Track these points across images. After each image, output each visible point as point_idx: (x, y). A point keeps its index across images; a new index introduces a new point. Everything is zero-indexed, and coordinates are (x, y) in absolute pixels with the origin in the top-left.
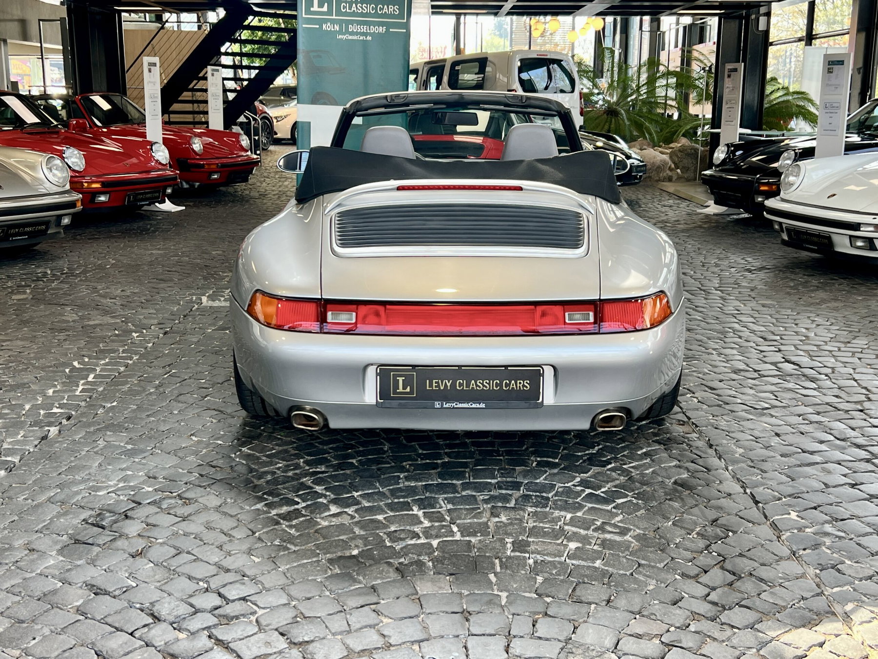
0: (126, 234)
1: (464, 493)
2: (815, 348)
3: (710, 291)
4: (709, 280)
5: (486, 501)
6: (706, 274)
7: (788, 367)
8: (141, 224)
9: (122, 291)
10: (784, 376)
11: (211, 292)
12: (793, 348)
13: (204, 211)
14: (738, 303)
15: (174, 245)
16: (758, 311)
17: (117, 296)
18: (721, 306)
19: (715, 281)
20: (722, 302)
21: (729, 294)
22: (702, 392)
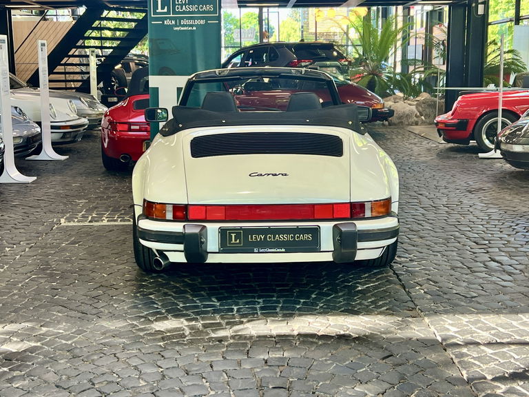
2: (514, 250)
3: (440, 208)
4: (439, 199)
6: (438, 194)
7: (493, 264)
10: (490, 272)
11: (68, 215)
12: (497, 250)
14: (459, 216)
15: (45, 180)
16: (473, 222)
19: (444, 200)
20: (447, 215)
21: (453, 210)
22: (427, 285)
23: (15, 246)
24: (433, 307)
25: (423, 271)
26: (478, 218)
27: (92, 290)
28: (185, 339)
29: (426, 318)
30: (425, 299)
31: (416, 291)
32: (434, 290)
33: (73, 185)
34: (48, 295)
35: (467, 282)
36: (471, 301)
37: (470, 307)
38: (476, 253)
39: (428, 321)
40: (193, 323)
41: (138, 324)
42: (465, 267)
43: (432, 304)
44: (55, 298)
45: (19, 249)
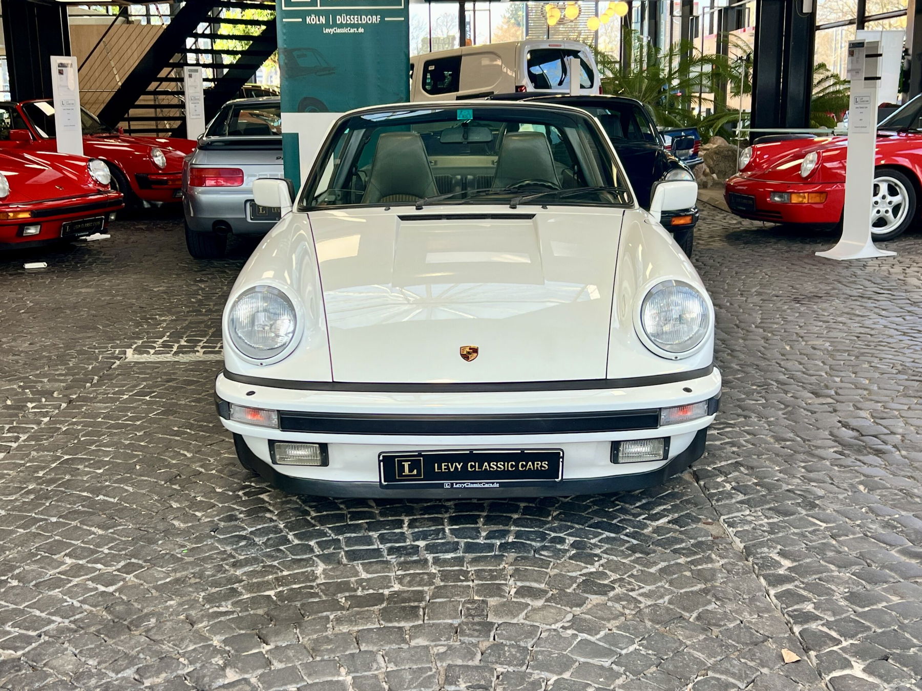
1: (413, 643)
5: (441, 657)
7: (846, 434)
9: (30, 344)
12: (852, 408)
13: (156, 235)
14: (782, 345)
17: (22, 352)
18: (763, 349)
21: (771, 332)
22: (737, 473)
23: (44, 400)
24: (749, 518)
25: (728, 447)
26: (815, 349)
27: (163, 483)
28: (314, 584)
29: (737, 540)
30: (734, 501)
31: (718, 485)
32: (750, 483)
33: (155, 290)
34: (85, 494)
35: (803, 467)
36: (813, 506)
37: (813, 517)
38: (815, 412)
39: (742, 546)
40: (331, 550)
41: (234, 553)
42: (799, 439)
43: (747, 512)
44: (97, 499)
45: (50, 405)
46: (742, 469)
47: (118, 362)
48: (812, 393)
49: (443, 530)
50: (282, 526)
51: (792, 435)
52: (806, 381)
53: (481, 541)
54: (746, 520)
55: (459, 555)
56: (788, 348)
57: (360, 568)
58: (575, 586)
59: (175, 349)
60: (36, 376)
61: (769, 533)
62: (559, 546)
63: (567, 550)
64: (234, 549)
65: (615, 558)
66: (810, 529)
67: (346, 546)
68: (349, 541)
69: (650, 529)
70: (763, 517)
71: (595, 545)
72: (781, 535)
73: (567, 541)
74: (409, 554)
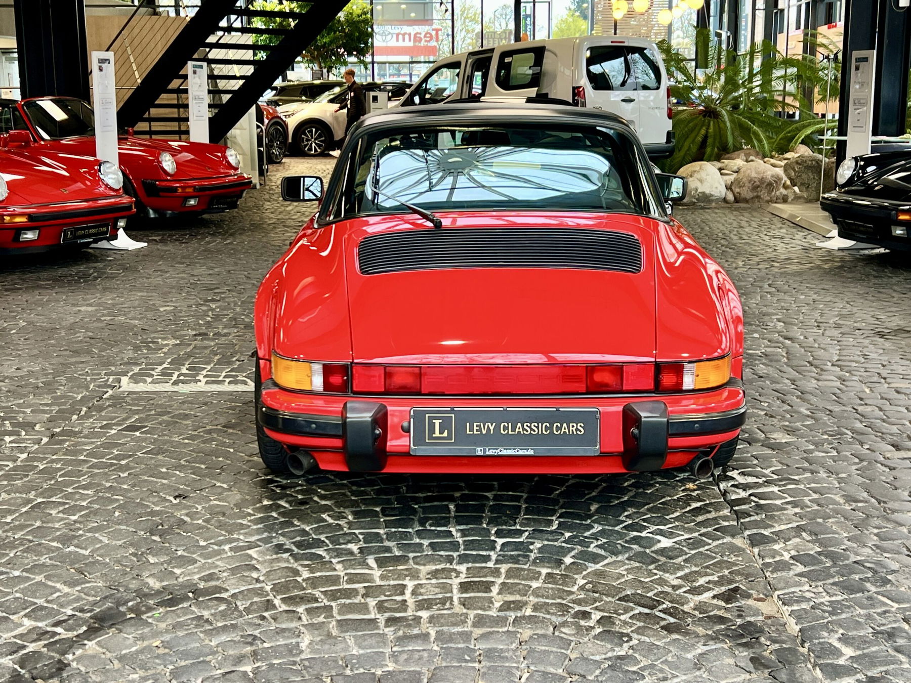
0: (58, 281)
3: (825, 367)
4: (824, 349)
6: (820, 339)
8: (82, 268)
9: (18, 369)
11: (136, 369)
13: (170, 247)
15: (112, 299)
16: (888, 400)
17: (7, 377)
18: (839, 391)
19: (831, 351)
20: (838, 384)
21: (849, 372)
22: (797, 540)
23: (23, 433)
24: (808, 595)
25: (789, 506)
26: (898, 392)
27: (142, 533)
28: (298, 659)
29: (792, 621)
30: (792, 573)
31: (775, 553)
32: (812, 553)
33: (162, 309)
34: (55, 544)
35: (876, 535)
36: (886, 582)
37: (884, 596)
38: (894, 469)
39: (798, 628)
40: (321, 619)
41: (211, 618)
42: (873, 500)
43: (807, 587)
44: (67, 550)
45: (29, 439)
46: (804, 534)
47: (110, 392)
48: (893, 445)
49: (451, 598)
50: (268, 588)
51: (865, 495)
52: (884, 431)
53: (493, 613)
54: (804, 597)
55: (466, 629)
56: (868, 391)
57: (351, 642)
58: (598, 672)
59: (175, 378)
60: (18, 405)
61: (831, 613)
62: (582, 623)
63: (593, 628)
64: (212, 615)
65: (647, 640)
66: (879, 610)
67: (339, 614)
68: (344, 609)
69: (692, 605)
70: (824, 594)
71: (625, 623)
72: (844, 616)
73: (593, 616)
74: (409, 626)
